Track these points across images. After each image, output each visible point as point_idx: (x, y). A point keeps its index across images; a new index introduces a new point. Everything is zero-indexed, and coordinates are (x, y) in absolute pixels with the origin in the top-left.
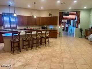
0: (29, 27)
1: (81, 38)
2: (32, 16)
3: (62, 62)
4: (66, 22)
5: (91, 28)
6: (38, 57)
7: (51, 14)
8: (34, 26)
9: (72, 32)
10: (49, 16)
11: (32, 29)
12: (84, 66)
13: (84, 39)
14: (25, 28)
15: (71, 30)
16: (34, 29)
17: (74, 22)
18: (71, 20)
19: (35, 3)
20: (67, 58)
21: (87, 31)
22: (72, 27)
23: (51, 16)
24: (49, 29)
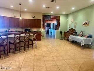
0: (10, 30)
1: (61, 39)
2: (14, 17)
3: (53, 60)
4: (46, 25)
5: (68, 31)
6: (30, 58)
7: (35, 17)
8: (16, 28)
9: (52, 35)
10: (33, 19)
11: (14, 32)
12: (71, 60)
13: (63, 40)
14: (6, 30)
15: (51, 33)
16: (16, 32)
17: (54, 26)
18: (51, 23)
19: (20, 4)
20: (56, 56)
21: (65, 33)
22: (52, 30)
23: (34, 19)
24: (33, 31)
